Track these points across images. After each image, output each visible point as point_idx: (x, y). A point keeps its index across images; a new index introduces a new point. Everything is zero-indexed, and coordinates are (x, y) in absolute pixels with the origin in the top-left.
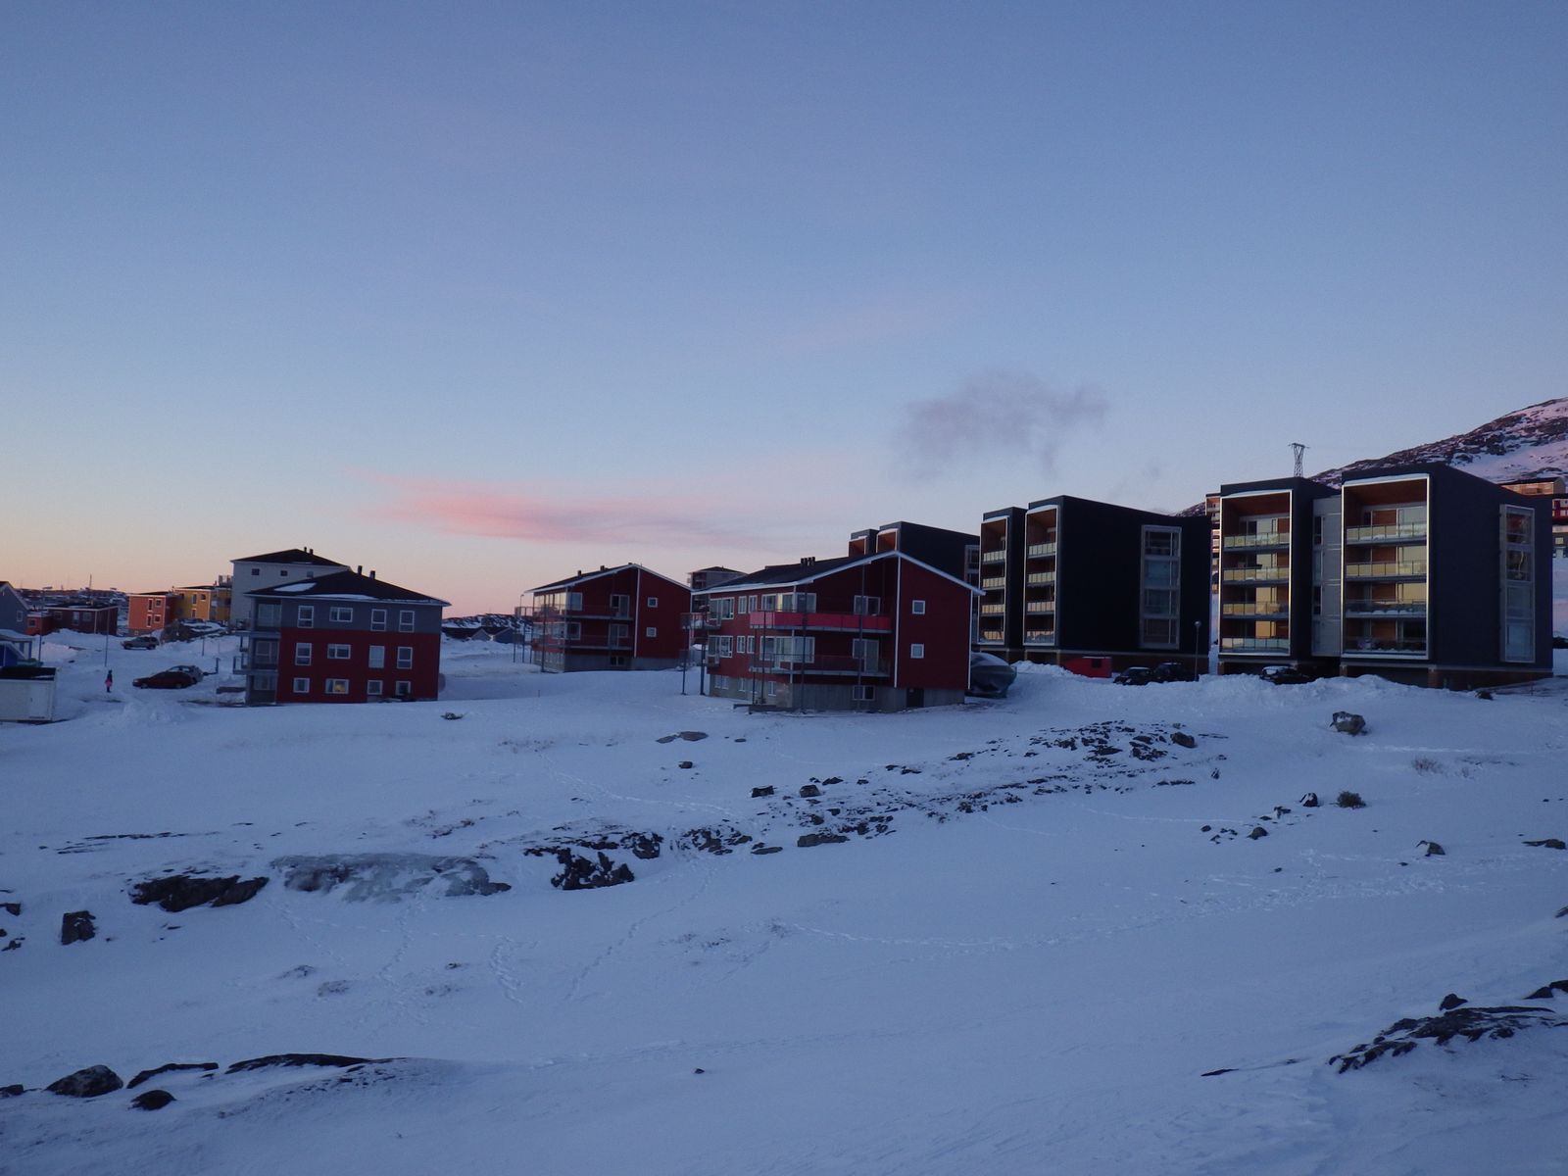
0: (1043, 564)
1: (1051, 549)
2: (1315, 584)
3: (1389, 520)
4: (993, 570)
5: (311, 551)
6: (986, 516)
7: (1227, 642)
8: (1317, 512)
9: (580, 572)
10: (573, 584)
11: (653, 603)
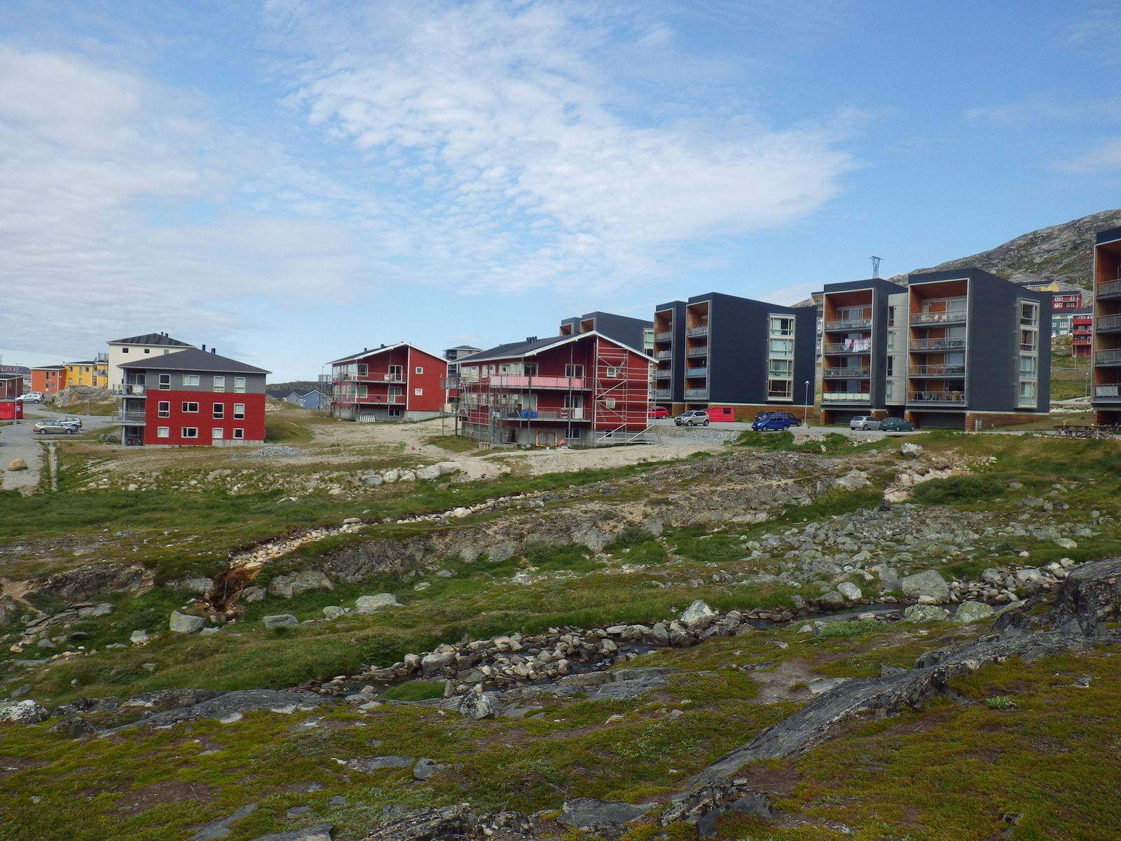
0: (699, 342)
1: (706, 331)
2: (888, 354)
3: (940, 308)
4: (662, 346)
5: (167, 335)
6: (658, 307)
7: (827, 396)
8: (890, 304)
9: (366, 349)
10: (361, 357)
11: (420, 371)
